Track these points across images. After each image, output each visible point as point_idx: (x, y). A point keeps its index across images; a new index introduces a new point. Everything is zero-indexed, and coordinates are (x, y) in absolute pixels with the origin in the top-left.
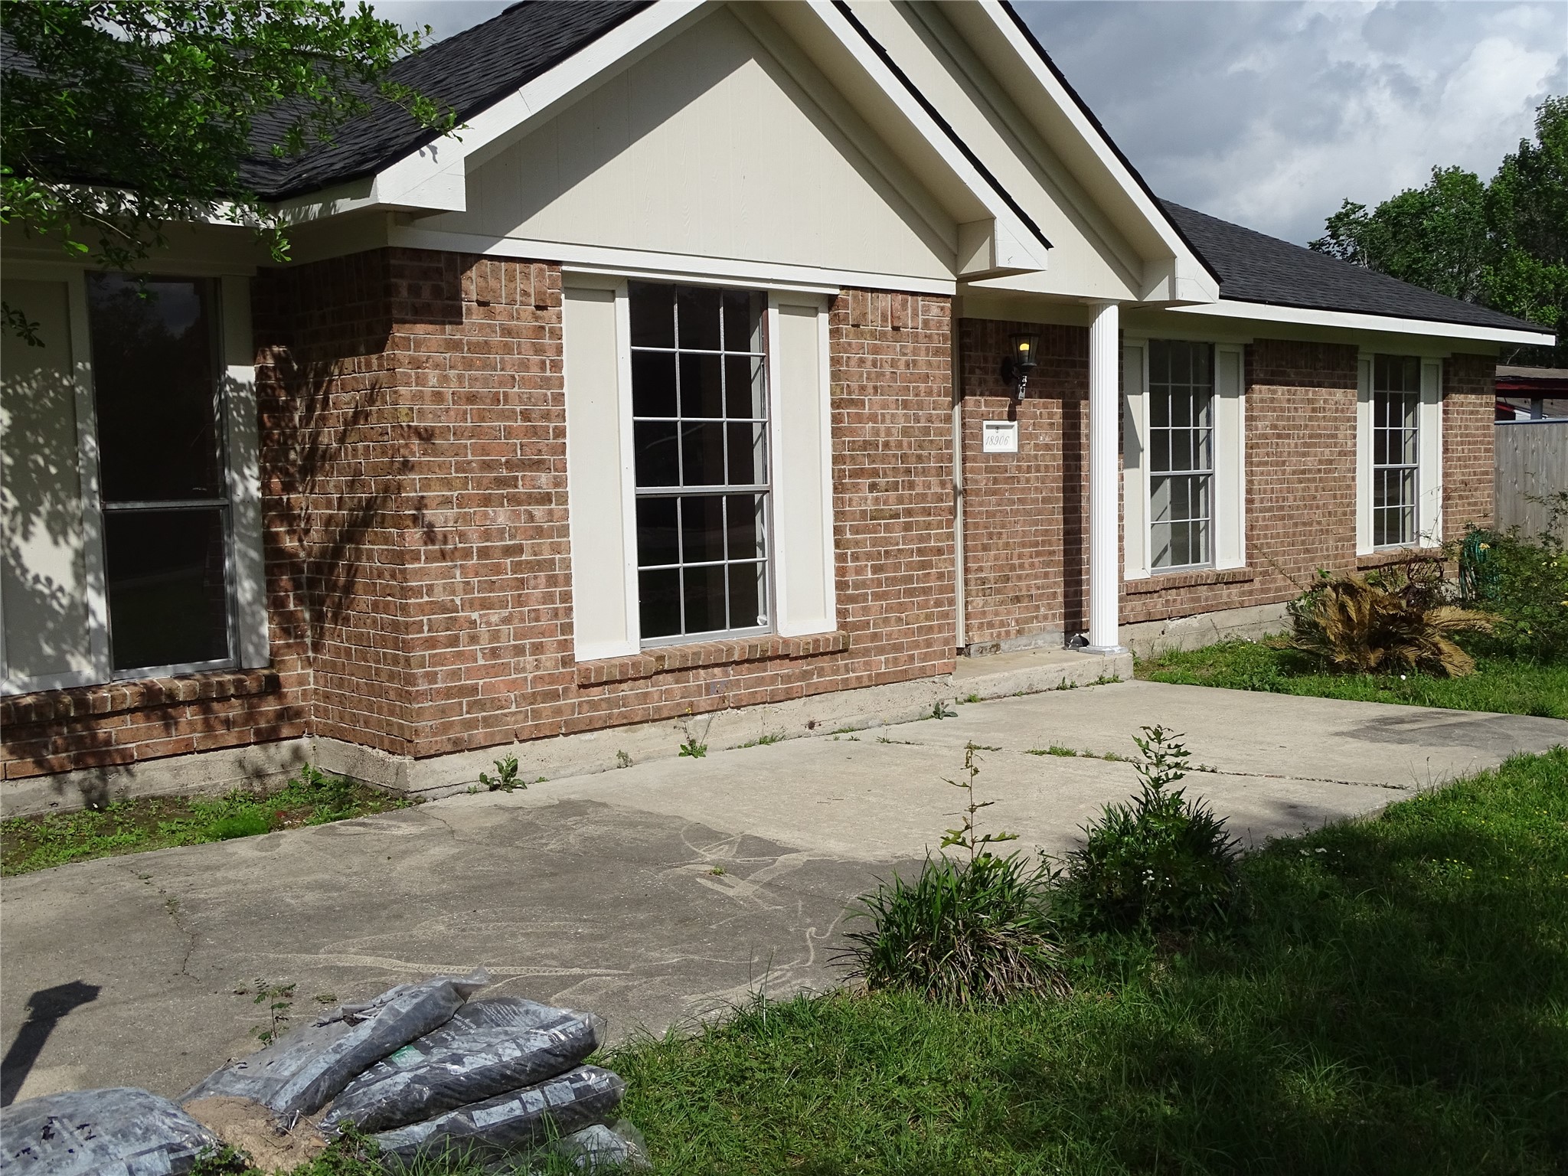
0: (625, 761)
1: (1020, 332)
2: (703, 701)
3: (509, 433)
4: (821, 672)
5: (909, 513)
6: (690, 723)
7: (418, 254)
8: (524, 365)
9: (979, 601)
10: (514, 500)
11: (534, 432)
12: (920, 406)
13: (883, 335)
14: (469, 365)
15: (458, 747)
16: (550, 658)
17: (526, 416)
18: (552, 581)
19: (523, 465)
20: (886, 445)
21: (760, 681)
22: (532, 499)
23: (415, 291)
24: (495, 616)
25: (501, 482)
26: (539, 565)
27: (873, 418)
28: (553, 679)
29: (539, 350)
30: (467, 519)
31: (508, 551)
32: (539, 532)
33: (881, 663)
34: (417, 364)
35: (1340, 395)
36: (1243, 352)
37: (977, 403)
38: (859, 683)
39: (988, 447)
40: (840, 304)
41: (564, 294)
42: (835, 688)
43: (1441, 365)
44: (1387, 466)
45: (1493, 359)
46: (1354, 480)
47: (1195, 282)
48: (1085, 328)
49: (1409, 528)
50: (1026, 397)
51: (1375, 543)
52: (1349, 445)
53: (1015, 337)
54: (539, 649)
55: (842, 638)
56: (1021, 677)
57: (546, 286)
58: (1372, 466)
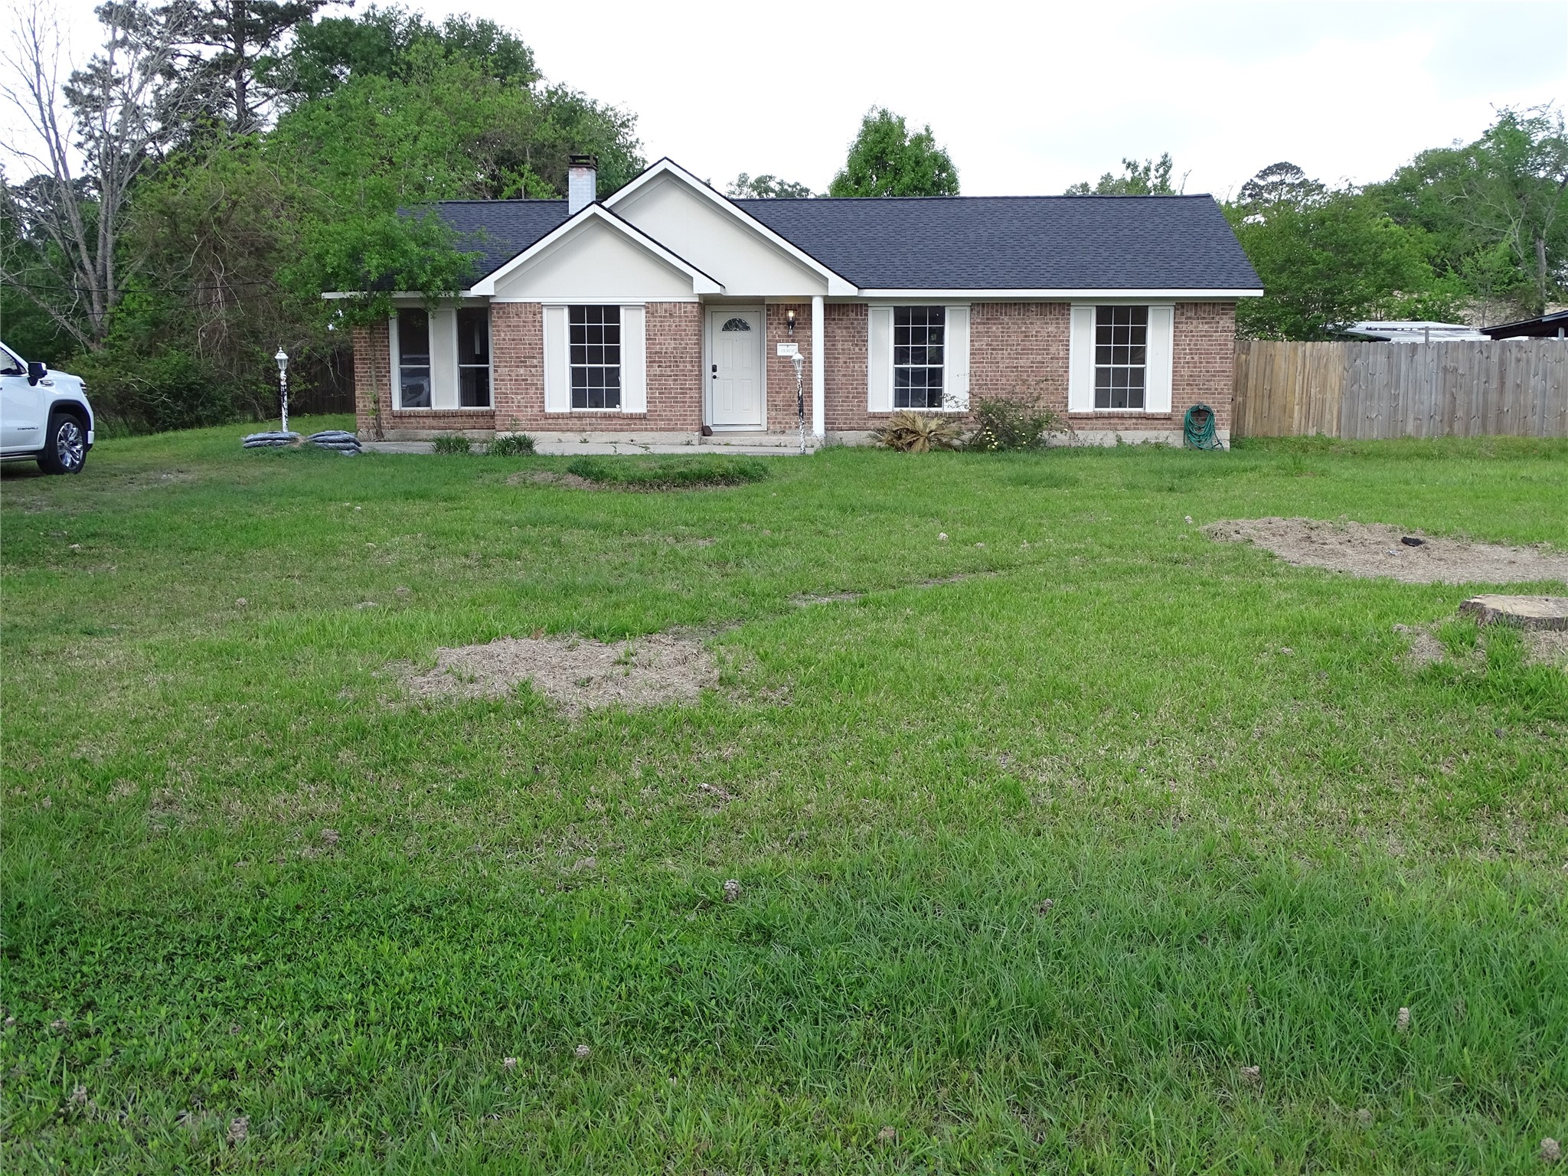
0: (560, 441)
1: (788, 308)
2: (588, 428)
3: (525, 349)
4: (635, 424)
5: (676, 375)
6: (584, 434)
7: (499, 304)
8: (529, 331)
9: (774, 413)
10: (526, 366)
11: (532, 348)
12: (682, 340)
13: (665, 317)
14: (513, 331)
15: (508, 430)
16: (536, 410)
17: (530, 344)
18: (537, 389)
19: (528, 357)
20: (666, 353)
21: (610, 424)
22: (531, 366)
23: (498, 313)
24: (519, 397)
25: (522, 362)
26: (533, 384)
27: (660, 344)
28: (538, 415)
29: (534, 326)
30: (512, 371)
31: (523, 380)
32: (533, 375)
33: (662, 424)
34: (496, 331)
35: (1051, 328)
36: (968, 309)
37: (774, 336)
38: (652, 430)
39: (779, 354)
40: (647, 308)
41: (545, 311)
42: (641, 430)
43: (1172, 309)
44: (1112, 366)
45: (1230, 304)
46: (1066, 372)
47: (840, 288)
48: (810, 306)
49: (1138, 399)
50: (801, 334)
51: (1097, 406)
52: (1062, 354)
53: (787, 310)
54: (532, 407)
55: (645, 414)
56: (757, 439)
57: (537, 309)
58: (1092, 366)
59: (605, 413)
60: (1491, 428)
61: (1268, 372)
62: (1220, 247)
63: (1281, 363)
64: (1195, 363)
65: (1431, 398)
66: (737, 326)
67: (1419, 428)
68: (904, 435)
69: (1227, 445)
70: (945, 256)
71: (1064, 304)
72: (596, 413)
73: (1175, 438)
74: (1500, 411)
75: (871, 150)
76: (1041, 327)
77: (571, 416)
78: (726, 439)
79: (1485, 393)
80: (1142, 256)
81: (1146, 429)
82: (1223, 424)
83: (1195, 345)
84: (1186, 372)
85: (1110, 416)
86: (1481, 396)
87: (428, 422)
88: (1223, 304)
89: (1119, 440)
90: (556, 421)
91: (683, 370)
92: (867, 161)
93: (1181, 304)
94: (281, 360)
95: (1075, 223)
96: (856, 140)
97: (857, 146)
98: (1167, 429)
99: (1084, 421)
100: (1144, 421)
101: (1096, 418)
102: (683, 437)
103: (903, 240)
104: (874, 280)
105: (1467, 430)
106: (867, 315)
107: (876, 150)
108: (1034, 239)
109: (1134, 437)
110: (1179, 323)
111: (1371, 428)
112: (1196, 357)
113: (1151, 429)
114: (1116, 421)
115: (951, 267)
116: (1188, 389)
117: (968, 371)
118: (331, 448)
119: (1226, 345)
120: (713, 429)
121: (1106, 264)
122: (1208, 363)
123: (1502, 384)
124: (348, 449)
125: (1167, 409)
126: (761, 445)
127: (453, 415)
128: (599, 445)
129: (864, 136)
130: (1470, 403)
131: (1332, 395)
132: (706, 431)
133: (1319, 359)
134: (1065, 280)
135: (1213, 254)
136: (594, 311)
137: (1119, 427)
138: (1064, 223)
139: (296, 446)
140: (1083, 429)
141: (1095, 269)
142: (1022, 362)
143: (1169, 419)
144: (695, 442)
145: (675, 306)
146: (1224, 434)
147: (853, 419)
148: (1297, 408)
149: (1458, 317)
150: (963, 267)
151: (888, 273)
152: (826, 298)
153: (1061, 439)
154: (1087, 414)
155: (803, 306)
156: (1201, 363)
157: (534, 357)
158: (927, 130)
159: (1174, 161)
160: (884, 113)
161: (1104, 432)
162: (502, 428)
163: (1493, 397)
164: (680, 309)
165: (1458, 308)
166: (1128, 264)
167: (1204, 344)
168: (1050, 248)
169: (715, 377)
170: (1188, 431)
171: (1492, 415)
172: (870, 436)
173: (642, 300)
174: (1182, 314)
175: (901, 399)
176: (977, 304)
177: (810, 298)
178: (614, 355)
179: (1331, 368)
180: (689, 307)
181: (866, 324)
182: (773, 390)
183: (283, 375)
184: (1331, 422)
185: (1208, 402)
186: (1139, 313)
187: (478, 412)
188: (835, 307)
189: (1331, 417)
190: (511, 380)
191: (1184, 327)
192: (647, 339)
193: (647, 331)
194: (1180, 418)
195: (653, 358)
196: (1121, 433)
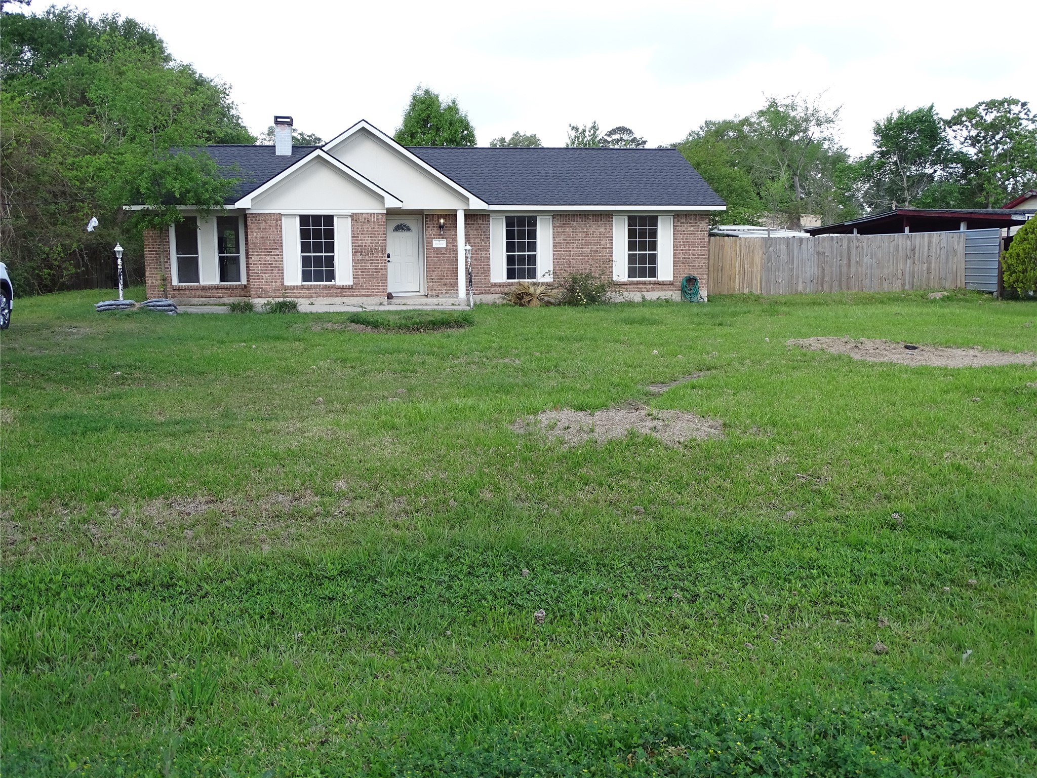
1: (440, 217)
2: (314, 295)
3: (271, 243)
4: (345, 292)
5: (372, 260)
6: (311, 299)
7: (252, 214)
8: (273, 232)
9: (431, 284)
10: (271, 255)
11: (275, 243)
12: (376, 237)
13: (364, 222)
14: (262, 232)
15: (259, 297)
16: (278, 284)
17: (273, 240)
18: (279, 270)
19: (273, 249)
20: (365, 246)
21: (328, 293)
22: (274, 255)
23: (252, 220)
24: (267, 275)
25: (268, 252)
26: (276, 267)
27: (361, 240)
28: (279, 287)
29: (277, 229)
30: (261, 258)
31: (270, 264)
32: (276, 261)
33: (363, 292)
34: (252, 232)
35: (602, 230)
36: (551, 218)
37: (431, 235)
38: (357, 296)
39: (434, 246)
40: (352, 216)
41: (283, 218)
42: (350, 296)
43: (672, 218)
44: (638, 252)
45: (705, 215)
46: (611, 256)
47: (476, 204)
48: (456, 216)
49: (653, 273)
50: (448, 233)
51: (629, 277)
52: (608, 245)
54: (276, 282)
55: (352, 286)
56: (423, 301)
57: (278, 217)
58: (626, 252)
59: (326, 285)
60: (844, 287)
63: (728, 250)
64: (686, 250)
65: (811, 270)
66: (403, 229)
67: (805, 288)
68: (525, 296)
69: (706, 299)
71: (609, 215)
72: (320, 285)
73: (676, 296)
74: (849, 278)
75: (420, 115)
76: (595, 229)
77: (302, 287)
78: (404, 301)
79: (840, 266)
81: (659, 291)
82: (703, 287)
83: (686, 239)
84: (681, 256)
85: (638, 283)
86: (838, 270)
87: (198, 293)
88: (702, 215)
89: (643, 298)
90: (292, 291)
91: (377, 257)
92: (417, 122)
93: (677, 215)
94: (119, 252)
96: (409, 108)
97: (409, 113)
98: (671, 290)
99: (622, 286)
100: (658, 286)
101: (630, 284)
102: (377, 300)
105: (831, 288)
106: (489, 221)
107: (424, 115)
109: (652, 295)
110: (676, 226)
111: (779, 288)
112: (687, 247)
113: (662, 290)
114: (641, 286)
115: (538, 191)
116: (683, 266)
117: (552, 256)
119: (704, 239)
120: (394, 295)
122: (693, 250)
123: (849, 261)
124: (171, 311)
125: (671, 279)
126: (426, 305)
127: (216, 288)
128: (321, 305)
129: (414, 106)
130: (832, 273)
131: (757, 268)
132: (390, 296)
133: (749, 247)
134: (610, 200)
136: (317, 219)
137: (643, 290)
139: (135, 309)
140: (622, 291)
141: (624, 193)
142: (585, 251)
143: (672, 284)
144: (385, 303)
145: (371, 216)
146: (704, 293)
147: (481, 287)
149: (759, 223)
150: (545, 191)
152: (465, 210)
154: (624, 282)
155: (451, 216)
156: (689, 250)
157: (276, 249)
158: (454, 102)
159: (599, 126)
160: (427, 92)
161: (635, 293)
162: (256, 296)
163: (844, 269)
164: (374, 217)
165: (759, 217)
166: (643, 190)
167: (691, 239)
169: (389, 261)
170: (683, 291)
171: (844, 279)
172: (501, 297)
173: (349, 212)
174: (678, 221)
175: (510, 274)
176: (556, 215)
177: (456, 211)
178: (330, 248)
179: (756, 253)
180: (380, 216)
181: (489, 227)
182: (430, 269)
183: (119, 261)
184: (756, 285)
185: (695, 274)
186: (652, 220)
187: (233, 285)
188: (472, 217)
189: (756, 282)
190: (261, 264)
191: (679, 228)
192: (352, 237)
193: (352, 231)
194: (678, 284)
195: (357, 249)
196: (644, 293)
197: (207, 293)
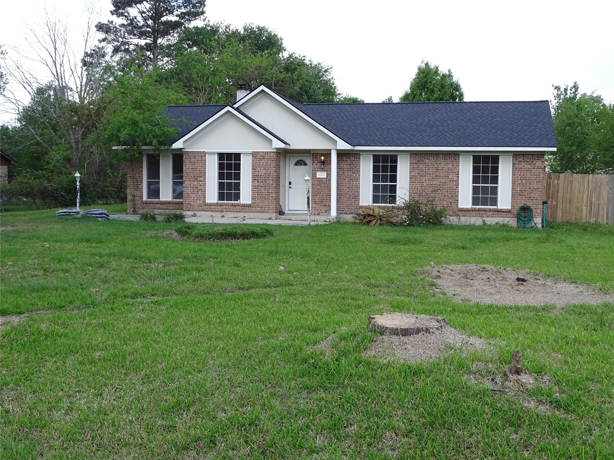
0: (212, 216)
2: (225, 210)
3: (197, 173)
4: (246, 209)
5: (265, 186)
6: (223, 213)
7: (186, 152)
8: (200, 164)
10: (197, 181)
11: (201, 173)
12: (268, 169)
13: (261, 159)
14: (192, 165)
15: (189, 210)
16: (201, 201)
17: (199, 171)
18: (202, 192)
19: (199, 177)
20: (261, 176)
21: (235, 209)
22: (200, 181)
23: (186, 156)
24: (194, 195)
25: (196, 179)
26: (200, 189)
27: (258, 171)
28: (201, 204)
29: (202, 162)
30: (191, 183)
31: (196, 187)
32: (201, 185)
33: (258, 209)
34: (186, 165)
35: (450, 166)
36: (409, 156)
37: (315, 168)
38: (254, 212)
39: (318, 177)
40: (253, 154)
41: (207, 155)
42: (249, 212)
43: (511, 157)
44: (481, 185)
45: (541, 155)
46: (457, 187)
47: (343, 145)
48: (330, 154)
49: (494, 202)
50: (327, 167)
51: (473, 205)
52: (455, 179)
53: (321, 156)
54: (199, 200)
55: (250, 204)
56: (303, 217)
57: (203, 154)
58: (471, 185)
59: (232, 204)
61: (569, 189)
62: (542, 126)
63: (576, 185)
64: (523, 184)
66: (301, 163)
68: (367, 217)
69: (540, 226)
70: (403, 130)
71: (456, 154)
72: (228, 203)
73: (512, 222)
76: (444, 165)
77: (217, 204)
78: (289, 217)
80: (501, 130)
81: (498, 217)
82: (538, 215)
83: (523, 175)
84: (518, 189)
85: (479, 210)
87: (158, 206)
88: (538, 155)
89: (484, 222)
90: (210, 207)
91: (269, 184)
93: (516, 155)
94: (77, 177)
95: (474, 114)
98: (508, 217)
99: (466, 212)
100: (497, 213)
101: (472, 211)
102: (268, 215)
103: (386, 123)
104: (362, 142)
106: (360, 159)
107: (423, 81)
108: (449, 122)
109: (491, 221)
110: (515, 164)
112: (524, 181)
113: (500, 217)
114: (482, 212)
115: (403, 136)
116: (519, 197)
117: (408, 186)
118: (93, 217)
119: (539, 175)
120: (285, 212)
121: (481, 134)
122: (530, 184)
125: (509, 207)
127: (169, 203)
128: (229, 218)
131: (604, 202)
132: (281, 213)
133: (597, 183)
134: (457, 142)
135: (538, 130)
136: (229, 156)
137: (484, 216)
138: (468, 114)
139: (78, 216)
140: (466, 216)
141: (474, 137)
142: (435, 183)
143: (510, 212)
144: (274, 218)
145: (265, 154)
146: (538, 221)
147: (352, 209)
148: (584, 208)
150: (409, 136)
151: (371, 138)
152: (336, 150)
153: (454, 220)
154: (468, 209)
155: (327, 154)
156: (526, 184)
157: (201, 177)
158: (449, 71)
160: (427, 64)
161: (476, 218)
162: (186, 209)
164: (268, 155)
168: (456, 127)
169: (290, 187)
170: (519, 218)
172: (353, 217)
173: (251, 151)
174: (516, 159)
175: (376, 199)
176: (413, 154)
177: (330, 150)
178: (238, 176)
179: (603, 188)
180: (272, 154)
181: (359, 163)
182: (314, 194)
183: (78, 183)
184: (603, 216)
185: (529, 204)
186: (495, 159)
187: (180, 202)
188: (341, 154)
189: (603, 213)
190: (191, 187)
191: (517, 166)
192: (252, 169)
193: (252, 165)
194: (515, 212)
195: (255, 178)
196: (485, 219)
197: (164, 206)
